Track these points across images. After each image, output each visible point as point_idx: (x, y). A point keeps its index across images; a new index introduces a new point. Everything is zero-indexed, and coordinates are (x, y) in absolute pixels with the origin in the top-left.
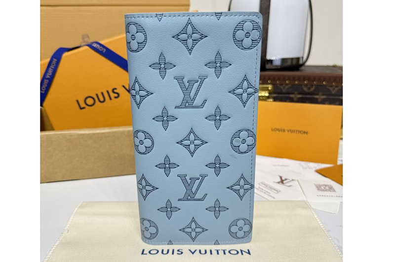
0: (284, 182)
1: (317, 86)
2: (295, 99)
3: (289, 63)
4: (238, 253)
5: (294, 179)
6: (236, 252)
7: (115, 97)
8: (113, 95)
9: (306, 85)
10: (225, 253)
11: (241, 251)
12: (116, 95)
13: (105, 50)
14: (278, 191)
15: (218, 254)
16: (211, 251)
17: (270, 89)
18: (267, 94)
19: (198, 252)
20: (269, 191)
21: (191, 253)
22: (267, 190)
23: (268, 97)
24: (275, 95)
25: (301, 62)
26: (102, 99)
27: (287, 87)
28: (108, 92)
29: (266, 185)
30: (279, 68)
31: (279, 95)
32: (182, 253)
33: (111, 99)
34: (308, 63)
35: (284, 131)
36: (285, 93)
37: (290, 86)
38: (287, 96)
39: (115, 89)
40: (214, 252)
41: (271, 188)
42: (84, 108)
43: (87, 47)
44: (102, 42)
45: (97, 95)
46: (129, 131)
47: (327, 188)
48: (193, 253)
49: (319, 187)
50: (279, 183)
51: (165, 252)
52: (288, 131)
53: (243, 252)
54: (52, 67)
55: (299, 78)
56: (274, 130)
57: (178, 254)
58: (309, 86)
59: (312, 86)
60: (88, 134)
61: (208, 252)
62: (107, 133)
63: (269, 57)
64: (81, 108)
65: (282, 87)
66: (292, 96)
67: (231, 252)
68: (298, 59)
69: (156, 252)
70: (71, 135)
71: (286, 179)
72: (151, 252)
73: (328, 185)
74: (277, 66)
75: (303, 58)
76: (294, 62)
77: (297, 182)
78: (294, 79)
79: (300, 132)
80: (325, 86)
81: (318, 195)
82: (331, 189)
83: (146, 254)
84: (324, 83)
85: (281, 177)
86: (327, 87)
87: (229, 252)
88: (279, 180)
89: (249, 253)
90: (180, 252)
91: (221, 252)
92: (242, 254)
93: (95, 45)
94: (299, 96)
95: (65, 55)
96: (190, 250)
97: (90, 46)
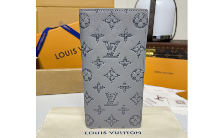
0: (159, 99)
1: (178, 50)
2: (167, 57)
3: (164, 38)
4: (135, 133)
5: (164, 97)
6: (134, 133)
7: (75, 53)
8: (73, 52)
9: (173, 50)
10: (128, 133)
11: (136, 132)
12: (75, 52)
13: (70, 29)
14: (155, 103)
15: (124, 133)
16: (121, 132)
17: (154, 51)
18: (152, 54)
19: (114, 133)
20: (151, 103)
21: (111, 134)
22: (150, 102)
23: (153, 55)
24: (157, 54)
25: (171, 38)
26: (68, 54)
27: (163, 50)
28: (71, 50)
29: (150, 100)
30: (159, 40)
31: (159, 54)
32: (106, 133)
33: (72, 54)
34: (174, 39)
35: (161, 73)
36: (162, 53)
37: (164, 50)
38: (163, 55)
39: (75, 49)
40: (123, 133)
41: (152, 101)
42: (59, 58)
43: (61, 28)
44: (68, 25)
45: (65, 52)
46: (81, 71)
47: (182, 102)
48: (112, 133)
49: (177, 102)
50: (156, 99)
51: (97, 133)
52: (163, 73)
53: (137, 133)
54: (43, 37)
55: (169, 46)
56: (155, 72)
57: (104, 134)
58: (174, 50)
59: (176, 50)
60: (60, 72)
61: (120, 133)
62: (70, 71)
63: (154, 35)
64: (57, 58)
65: (160, 50)
66: (165, 55)
67: (131, 133)
68: (169, 36)
69: (93, 133)
70: (51, 72)
71: (160, 97)
72: (90, 133)
73: (182, 101)
74: (158, 40)
75: (171, 36)
76: (167, 38)
77: (166, 99)
78: (167, 46)
79: (168, 73)
80: (182, 50)
81: (176, 106)
82: (184, 103)
83: (87, 134)
84: (182, 49)
85: (158, 96)
86: (184, 51)
87: (130, 133)
88: (157, 97)
89: (140, 133)
90: (105, 133)
91: (126, 133)
92: (137, 134)
93: (65, 27)
94: (169, 55)
95: (50, 31)
96: (110, 132)
97: (63, 27)
